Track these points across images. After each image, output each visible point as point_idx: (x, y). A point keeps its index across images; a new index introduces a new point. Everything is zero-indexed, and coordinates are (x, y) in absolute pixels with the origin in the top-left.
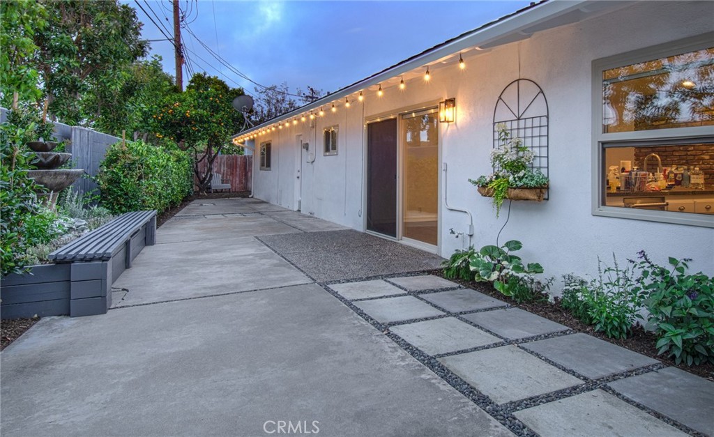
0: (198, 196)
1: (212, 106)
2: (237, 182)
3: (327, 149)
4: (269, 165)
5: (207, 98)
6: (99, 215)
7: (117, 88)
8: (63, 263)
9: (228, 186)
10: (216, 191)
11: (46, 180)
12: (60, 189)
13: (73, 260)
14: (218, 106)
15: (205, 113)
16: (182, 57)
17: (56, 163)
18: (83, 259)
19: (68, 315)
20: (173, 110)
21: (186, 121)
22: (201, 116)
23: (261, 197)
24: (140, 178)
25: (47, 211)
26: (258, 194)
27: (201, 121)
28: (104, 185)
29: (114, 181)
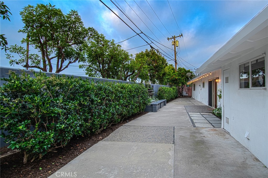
0: (179, 97)
1: (182, 76)
2: (190, 94)
3: (203, 87)
4: (195, 90)
5: (181, 73)
6: (157, 100)
7: (161, 75)
8: (152, 105)
9: (187, 95)
10: (184, 96)
11: (150, 94)
12: (152, 96)
13: (153, 105)
14: (183, 75)
15: (180, 77)
16: (177, 63)
17: (151, 92)
18: (154, 105)
19: (152, 112)
20: (173, 77)
21: (176, 80)
22: (179, 78)
23: (193, 98)
24: (164, 93)
25: (150, 99)
26: (193, 97)
27: (179, 79)
28: (158, 95)
29: (160, 94)
